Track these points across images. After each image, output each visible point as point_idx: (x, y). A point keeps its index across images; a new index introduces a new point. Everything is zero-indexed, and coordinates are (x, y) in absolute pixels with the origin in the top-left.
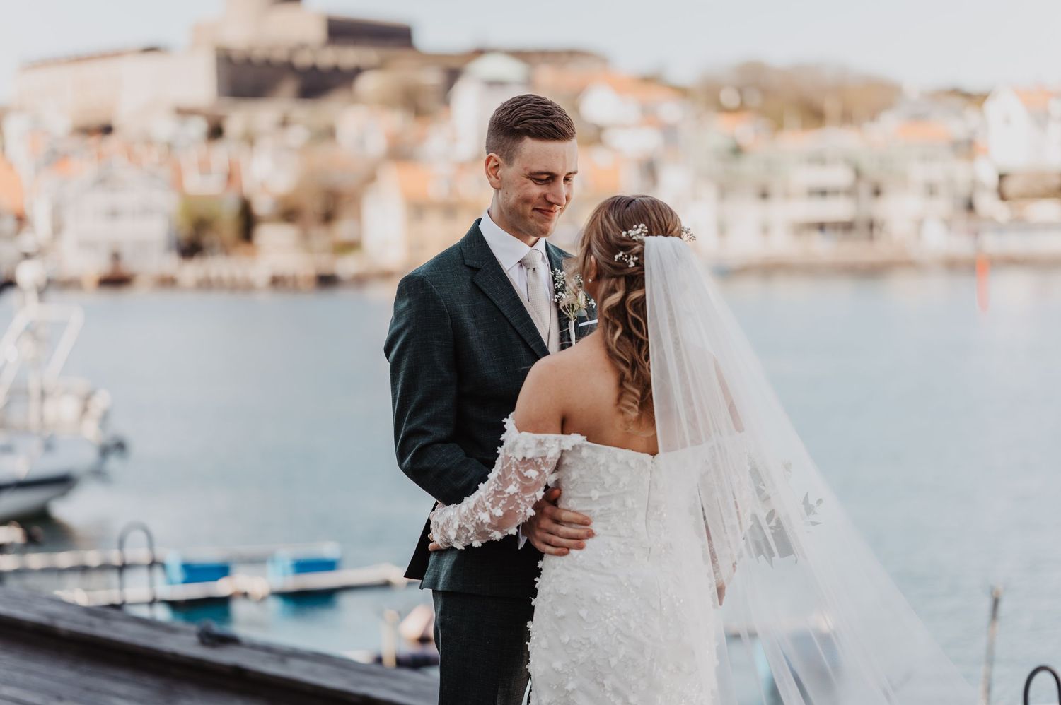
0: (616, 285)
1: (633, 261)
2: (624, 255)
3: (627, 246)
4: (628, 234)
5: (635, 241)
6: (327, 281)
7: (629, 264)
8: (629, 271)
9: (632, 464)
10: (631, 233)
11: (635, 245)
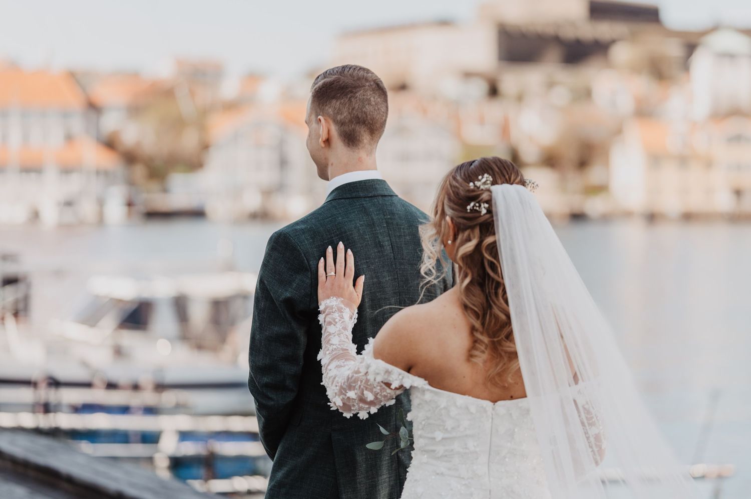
0: (471, 235)
1: (484, 207)
2: (475, 205)
3: (474, 197)
4: (475, 186)
5: (482, 190)
6: (578, 217)
7: (480, 212)
8: (482, 220)
9: (473, 409)
10: (478, 184)
11: (482, 194)
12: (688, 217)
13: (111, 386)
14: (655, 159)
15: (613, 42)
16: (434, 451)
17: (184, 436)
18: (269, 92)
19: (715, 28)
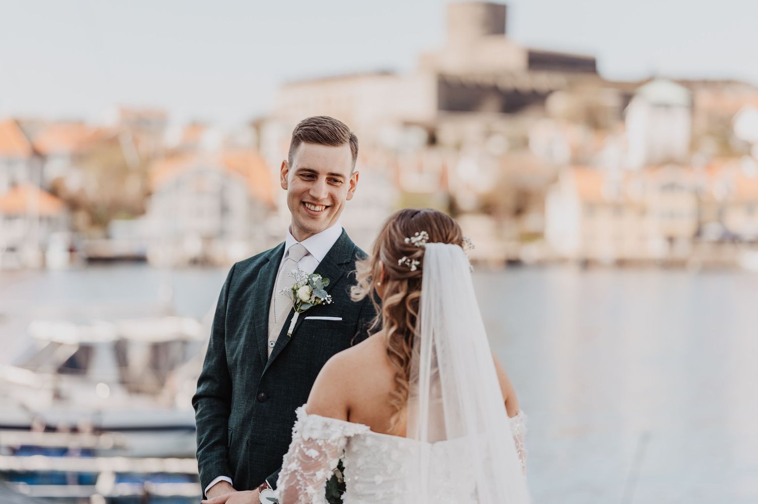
0: (400, 287)
2: (406, 260)
10: (414, 240)
12: (621, 264)
13: (50, 429)
14: (591, 207)
15: (551, 92)
16: (373, 495)
17: (121, 477)
18: (211, 141)
19: (650, 80)
